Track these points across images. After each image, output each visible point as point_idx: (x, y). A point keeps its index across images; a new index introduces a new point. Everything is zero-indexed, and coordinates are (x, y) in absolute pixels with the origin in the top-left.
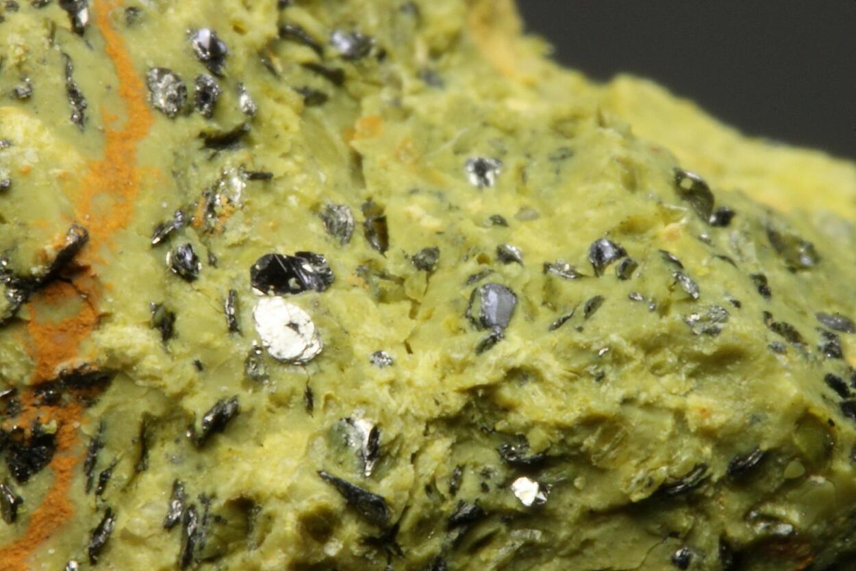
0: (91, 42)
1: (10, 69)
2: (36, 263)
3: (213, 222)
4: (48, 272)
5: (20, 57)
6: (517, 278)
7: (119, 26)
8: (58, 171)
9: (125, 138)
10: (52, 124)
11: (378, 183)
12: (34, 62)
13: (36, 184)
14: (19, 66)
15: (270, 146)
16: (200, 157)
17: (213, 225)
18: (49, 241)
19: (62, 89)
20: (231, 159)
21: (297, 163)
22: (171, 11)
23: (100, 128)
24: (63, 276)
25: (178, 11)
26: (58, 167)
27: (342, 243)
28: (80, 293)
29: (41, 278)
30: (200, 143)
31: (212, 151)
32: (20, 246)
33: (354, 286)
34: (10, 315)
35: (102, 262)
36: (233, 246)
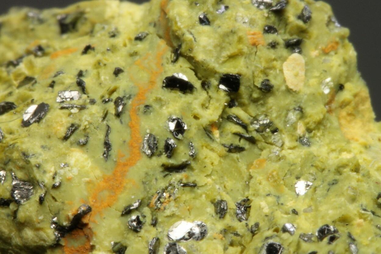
0: (123, 121)
1: (80, 131)
2: (66, 220)
3: (159, 205)
4: (70, 225)
5: (86, 126)
6: (286, 240)
7: (140, 113)
8: (87, 179)
9: (125, 165)
10: (93, 157)
11: (255, 190)
12: (93, 128)
13: (72, 185)
14: (85, 129)
15: (201, 171)
16: (160, 176)
17: (159, 206)
18: (71, 211)
19: (102, 142)
20: (176, 177)
21: (213, 180)
22: (164, 108)
23: (115, 160)
24: (80, 227)
25: (168, 108)
26: (88, 177)
27: (220, 218)
28: (85, 235)
29: (68, 227)
30: (161, 169)
31: (167, 173)
32: (61, 212)
33: (215, 238)
34: (56, 243)
35: (94, 222)
36: (167, 217)
